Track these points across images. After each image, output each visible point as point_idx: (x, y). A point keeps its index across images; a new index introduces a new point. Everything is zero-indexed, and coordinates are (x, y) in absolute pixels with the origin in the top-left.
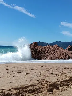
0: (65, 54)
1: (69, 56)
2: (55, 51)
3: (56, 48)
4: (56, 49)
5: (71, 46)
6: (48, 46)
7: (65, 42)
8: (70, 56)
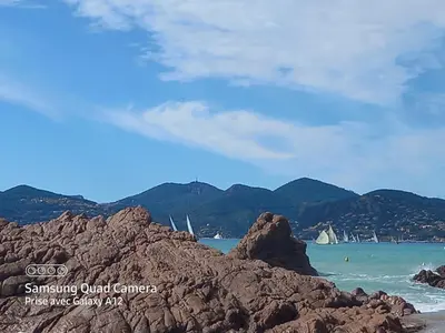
0: (206, 290)
1: (238, 304)
2: (124, 261)
3: (133, 239)
4: (134, 249)
5: (276, 219)
6: (70, 219)
7: (236, 187)
8: (245, 302)
